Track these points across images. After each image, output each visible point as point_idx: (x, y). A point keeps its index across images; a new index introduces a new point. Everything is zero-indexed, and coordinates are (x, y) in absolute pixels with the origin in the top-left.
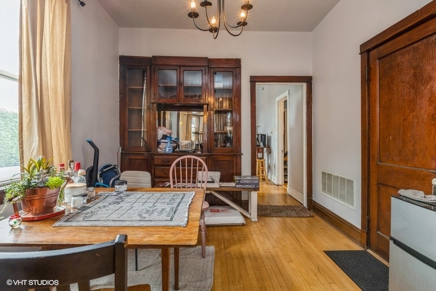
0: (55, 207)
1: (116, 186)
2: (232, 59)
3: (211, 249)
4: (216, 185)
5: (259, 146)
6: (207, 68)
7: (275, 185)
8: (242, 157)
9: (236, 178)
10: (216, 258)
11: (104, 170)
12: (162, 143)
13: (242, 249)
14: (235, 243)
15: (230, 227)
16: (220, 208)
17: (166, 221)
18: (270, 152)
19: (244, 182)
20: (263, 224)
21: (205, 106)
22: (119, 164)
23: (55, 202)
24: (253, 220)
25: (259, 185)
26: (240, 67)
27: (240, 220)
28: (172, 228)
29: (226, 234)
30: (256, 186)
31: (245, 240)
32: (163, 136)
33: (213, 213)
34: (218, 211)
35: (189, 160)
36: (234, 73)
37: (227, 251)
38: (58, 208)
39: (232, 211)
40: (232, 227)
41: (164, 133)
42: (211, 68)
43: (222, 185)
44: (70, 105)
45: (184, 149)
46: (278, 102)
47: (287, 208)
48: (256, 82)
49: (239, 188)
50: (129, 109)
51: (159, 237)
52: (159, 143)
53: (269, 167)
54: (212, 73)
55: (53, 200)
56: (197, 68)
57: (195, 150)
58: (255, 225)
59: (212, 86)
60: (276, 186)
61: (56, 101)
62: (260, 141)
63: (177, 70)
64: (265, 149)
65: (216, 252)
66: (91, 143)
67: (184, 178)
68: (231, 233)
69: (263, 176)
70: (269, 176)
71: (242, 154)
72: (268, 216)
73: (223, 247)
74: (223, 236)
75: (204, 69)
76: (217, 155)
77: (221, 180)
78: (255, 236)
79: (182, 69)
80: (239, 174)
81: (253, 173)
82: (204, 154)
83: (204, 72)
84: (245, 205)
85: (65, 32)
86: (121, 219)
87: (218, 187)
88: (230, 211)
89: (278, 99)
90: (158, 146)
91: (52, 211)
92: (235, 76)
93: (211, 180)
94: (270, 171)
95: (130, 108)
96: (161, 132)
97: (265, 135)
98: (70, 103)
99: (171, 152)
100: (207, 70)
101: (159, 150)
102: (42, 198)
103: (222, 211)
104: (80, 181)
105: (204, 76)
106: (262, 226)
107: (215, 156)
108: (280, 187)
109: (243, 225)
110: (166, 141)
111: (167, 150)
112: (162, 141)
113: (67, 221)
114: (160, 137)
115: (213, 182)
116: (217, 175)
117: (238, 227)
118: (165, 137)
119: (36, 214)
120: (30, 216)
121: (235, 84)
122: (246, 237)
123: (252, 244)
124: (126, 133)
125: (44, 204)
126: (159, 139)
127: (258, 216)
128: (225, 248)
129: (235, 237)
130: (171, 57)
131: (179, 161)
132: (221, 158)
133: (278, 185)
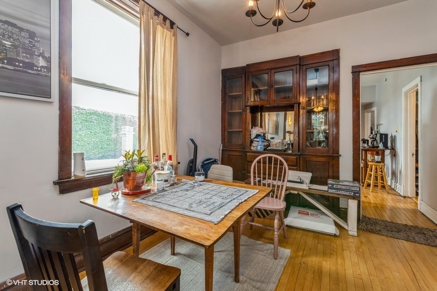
0: (143, 187)
1: (196, 176)
2: (328, 52)
3: (286, 252)
4: (304, 187)
5: (378, 147)
6: (298, 66)
7: (401, 196)
8: (341, 159)
9: (330, 181)
10: (288, 263)
11: (205, 163)
12: (255, 142)
13: (324, 263)
14: (317, 254)
15: (317, 234)
16: (310, 212)
17: (205, 214)
18: (394, 155)
19: (339, 187)
20: (364, 240)
21: (296, 106)
22: (221, 158)
23: (143, 182)
24: (350, 233)
25: (359, 193)
26: (338, 59)
27: (331, 229)
28: (204, 223)
29: (310, 241)
30: (355, 193)
31: (331, 254)
32: (256, 136)
33: (300, 215)
34: (308, 214)
35: (270, 158)
36: (330, 66)
37: (304, 259)
38: (145, 188)
39: (323, 217)
40: (320, 235)
41: (258, 133)
42: (303, 65)
43: (312, 187)
44: (177, 112)
45: (274, 148)
46: (406, 93)
47: (410, 229)
48: (360, 72)
49: (331, 193)
50: (228, 113)
51: (186, 229)
52: (252, 142)
53: (394, 174)
54: (304, 70)
55: (141, 182)
56: (288, 69)
57: (287, 149)
58: (351, 240)
59: (304, 84)
60: (402, 198)
61: (165, 110)
62: (379, 141)
63: (268, 73)
64: (387, 152)
65: (291, 258)
66: (192, 140)
67: (275, 175)
68: (317, 241)
69: (382, 183)
70: (393, 184)
71: (340, 155)
72: (375, 233)
73: (301, 254)
74: (306, 242)
75: (294, 68)
76: (310, 155)
77: (312, 182)
78: (347, 253)
79: (273, 71)
80: (336, 177)
81: (356, 178)
82: (293, 153)
83: (295, 71)
84: (342, 214)
85: (172, 58)
86: (175, 205)
87: (307, 188)
88: (321, 216)
89: (404, 90)
90: (251, 144)
91: (140, 189)
92: (331, 69)
93: (299, 180)
94: (394, 178)
95: (230, 111)
96: (255, 131)
97: (386, 135)
98: (177, 110)
99: (262, 150)
100: (298, 68)
101: (252, 148)
102: (134, 179)
103: (312, 215)
104: (168, 169)
105: (295, 75)
106: (361, 243)
107: (307, 156)
108: (409, 199)
109: (335, 236)
110: (258, 140)
111: (259, 148)
112: (256, 139)
113: (143, 199)
114: (253, 136)
115: (301, 182)
116: (307, 176)
117: (328, 237)
118: (258, 136)
119: (131, 190)
120: (127, 191)
121: (331, 78)
122: (334, 251)
123: (340, 261)
124: (226, 133)
125: (135, 184)
126: (252, 138)
127: (358, 229)
128: (302, 256)
129: (320, 247)
130: (263, 62)
131: (260, 159)
132: (314, 159)
133: (405, 197)
